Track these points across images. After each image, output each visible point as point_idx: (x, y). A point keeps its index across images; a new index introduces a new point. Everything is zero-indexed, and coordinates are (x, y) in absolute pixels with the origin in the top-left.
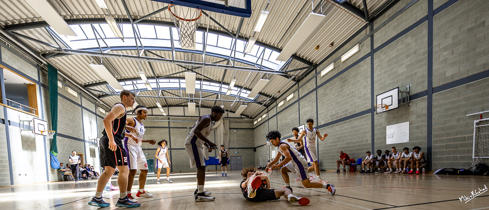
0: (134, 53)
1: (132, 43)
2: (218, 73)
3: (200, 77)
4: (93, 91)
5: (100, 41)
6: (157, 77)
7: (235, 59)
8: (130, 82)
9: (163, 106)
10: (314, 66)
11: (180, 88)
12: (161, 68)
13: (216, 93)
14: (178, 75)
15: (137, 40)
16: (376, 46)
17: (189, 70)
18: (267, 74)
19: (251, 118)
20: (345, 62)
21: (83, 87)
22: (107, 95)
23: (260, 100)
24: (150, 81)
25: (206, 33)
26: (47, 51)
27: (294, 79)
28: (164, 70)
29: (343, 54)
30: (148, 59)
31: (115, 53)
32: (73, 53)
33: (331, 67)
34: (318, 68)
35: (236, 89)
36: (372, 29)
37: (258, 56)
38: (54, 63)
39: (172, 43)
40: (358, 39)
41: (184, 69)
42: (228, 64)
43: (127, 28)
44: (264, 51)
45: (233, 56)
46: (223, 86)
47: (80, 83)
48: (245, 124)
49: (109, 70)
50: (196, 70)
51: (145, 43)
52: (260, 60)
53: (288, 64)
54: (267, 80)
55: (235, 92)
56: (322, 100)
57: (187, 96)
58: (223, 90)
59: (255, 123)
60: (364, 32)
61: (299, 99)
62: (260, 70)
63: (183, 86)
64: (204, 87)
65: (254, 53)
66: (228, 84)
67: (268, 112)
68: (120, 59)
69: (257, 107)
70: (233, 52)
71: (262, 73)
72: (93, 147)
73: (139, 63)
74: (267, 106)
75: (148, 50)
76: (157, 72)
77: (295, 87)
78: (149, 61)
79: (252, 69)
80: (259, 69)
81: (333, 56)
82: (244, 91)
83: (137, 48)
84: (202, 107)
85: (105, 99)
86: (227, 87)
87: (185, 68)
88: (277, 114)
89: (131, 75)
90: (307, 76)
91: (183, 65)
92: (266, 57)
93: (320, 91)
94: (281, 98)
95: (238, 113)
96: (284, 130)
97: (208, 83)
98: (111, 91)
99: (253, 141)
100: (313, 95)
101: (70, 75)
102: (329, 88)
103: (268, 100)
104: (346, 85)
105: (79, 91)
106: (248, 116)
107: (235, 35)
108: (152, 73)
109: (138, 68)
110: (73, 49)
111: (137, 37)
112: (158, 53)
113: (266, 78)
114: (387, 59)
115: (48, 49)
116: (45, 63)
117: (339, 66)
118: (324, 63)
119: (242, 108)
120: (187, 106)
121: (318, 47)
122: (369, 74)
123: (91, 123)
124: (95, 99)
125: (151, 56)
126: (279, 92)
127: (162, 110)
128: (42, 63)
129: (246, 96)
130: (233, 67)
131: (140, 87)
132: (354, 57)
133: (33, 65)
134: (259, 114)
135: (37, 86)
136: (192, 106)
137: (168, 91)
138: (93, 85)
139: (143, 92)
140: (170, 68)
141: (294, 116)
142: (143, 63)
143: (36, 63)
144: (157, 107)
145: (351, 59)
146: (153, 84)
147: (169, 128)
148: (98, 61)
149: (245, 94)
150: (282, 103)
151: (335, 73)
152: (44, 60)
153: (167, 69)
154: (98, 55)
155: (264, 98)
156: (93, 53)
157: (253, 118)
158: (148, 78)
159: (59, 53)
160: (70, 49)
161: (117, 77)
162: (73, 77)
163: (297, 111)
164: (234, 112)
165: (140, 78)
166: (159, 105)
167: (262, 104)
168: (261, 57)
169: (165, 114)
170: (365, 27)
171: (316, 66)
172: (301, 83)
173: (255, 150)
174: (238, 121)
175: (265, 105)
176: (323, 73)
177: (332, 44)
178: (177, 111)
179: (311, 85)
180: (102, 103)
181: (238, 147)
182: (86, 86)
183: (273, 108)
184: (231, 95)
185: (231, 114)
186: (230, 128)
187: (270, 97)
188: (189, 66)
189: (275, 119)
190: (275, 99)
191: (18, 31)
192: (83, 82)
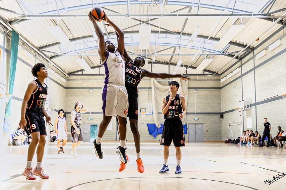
2: (177, 23)
3: (156, 29)
4: (46, 53)
5: (59, 3)
6: (109, 33)
7: (199, 5)
8: (81, 41)
11: (132, 44)
13: (174, 47)
17: (144, 22)
18: (242, 18)
19: (217, 74)
21: (38, 50)
22: (58, 56)
23: (230, 51)
26: (14, 18)
27: (280, 22)
31: (71, 13)
32: (33, 18)
35: (199, 39)
41: (138, 22)
42: (190, 12)
45: (197, 2)
46: (182, 37)
47: (36, 45)
48: (208, 82)
49: (62, 30)
50: (152, 22)
54: (241, 26)
55: (197, 43)
57: (139, 52)
58: (183, 42)
59: (222, 81)
62: (231, 15)
63: (136, 40)
64: (160, 40)
66: (190, 35)
67: (241, 66)
69: (225, 61)
71: (234, 18)
74: (240, 58)
77: (281, 32)
79: (222, 15)
82: (210, 41)
83: (92, 6)
84: (156, 63)
85: (56, 60)
86: (188, 37)
87: (140, 21)
88: (255, 68)
94: (261, 47)
95: (199, 70)
97: (165, 35)
98: (62, 51)
99: (220, 104)
103: (241, 51)
105: (34, 53)
106: (213, 73)
110: (34, 14)
112: (113, 9)
113: (239, 24)
115: (15, 16)
116: (10, 29)
119: (205, 63)
124: (47, 60)
126: (258, 39)
128: (8, 29)
130: (197, 15)
131: (90, 45)
133: (1, 32)
135: (2, 51)
138: (47, 46)
139: (92, 50)
140: (123, 22)
143: (3, 30)
148: (55, 23)
150: (262, 54)
152: (9, 26)
153: (120, 24)
154: (55, 18)
155: (234, 49)
156: (52, 16)
157: (220, 75)
159: (23, 19)
160: (32, 14)
164: (195, 68)
165: (92, 36)
167: (233, 56)
173: (222, 116)
175: (237, 58)
180: (52, 64)
181: (199, 112)
182: (41, 48)
183: (248, 61)
184: (193, 48)
185: (190, 71)
186: (189, 88)
187: (245, 46)
188: (145, 19)
189: (251, 75)
190: (251, 49)
192: (38, 44)
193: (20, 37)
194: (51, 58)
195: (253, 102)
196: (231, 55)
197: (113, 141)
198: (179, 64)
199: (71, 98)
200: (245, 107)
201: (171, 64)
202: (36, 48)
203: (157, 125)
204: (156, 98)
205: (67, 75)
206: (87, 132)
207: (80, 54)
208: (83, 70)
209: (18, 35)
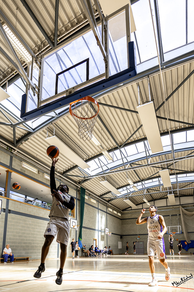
1: (121, 162)
3: (173, 172)
4: (105, 198)
6: (142, 180)
8: (125, 188)
11: (160, 185)
13: (193, 182)
14: (155, 176)
22: (113, 199)
24: (136, 185)
26: (80, 180)
28: (146, 174)
32: (92, 177)
38: (84, 186)
47: (97, 194)
49: (111, 184)
51: (130, 159)
64: (180, 179)
73: (128, 173)
75: (132, 163)
76: (142, 177)
78: (134, 169)
84: (182, 196)
85: (112, 202)
97: (185, 175)
98: (115, 196)
105: (97, 200)
108: (138, 179)
112: (138, 163)
116: (80, 187)
124: (106, 203)
125: (135, 166)
127: (149, 204)
128: (78, 187)
131: (131, 190)
133: (75, 189)
135: (76, 200)
136: (172, 197)
137: (152, 189)
138: (105, 194)
139: (134, 193)
142: (130, 172)
146: (139, 186)
148: (105, 179)
152: (79, 185)
153: (148, 172)
154: (104, 176)
156: (101, 174)
159: (85, 179)
160: (90, 176)
161: (116, 186)
162: (94, 192)
166: (146, 201)
180: (110, 205)
182: (101, 196)
191: (68, 174)
192: (99, 194)
193: (86, 190)
202: (98, 196)
205: (122, 211)
206: (141, 248)
207: (126, 197)
208: (131, 207)
209: (85, 190)
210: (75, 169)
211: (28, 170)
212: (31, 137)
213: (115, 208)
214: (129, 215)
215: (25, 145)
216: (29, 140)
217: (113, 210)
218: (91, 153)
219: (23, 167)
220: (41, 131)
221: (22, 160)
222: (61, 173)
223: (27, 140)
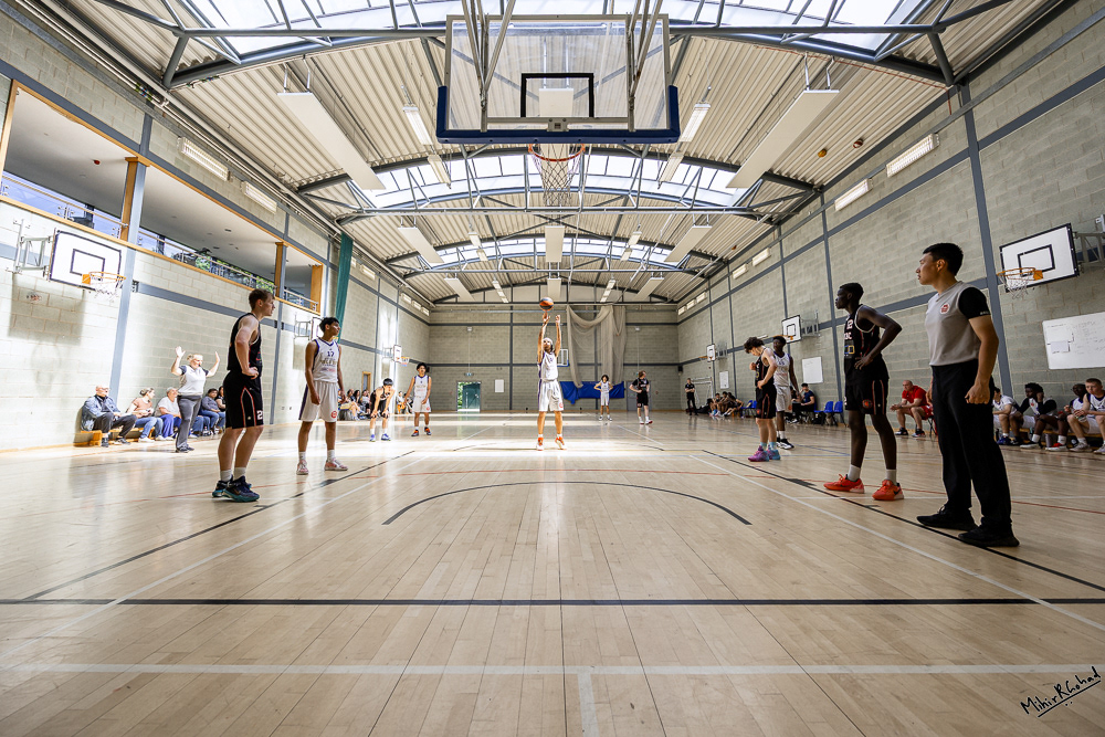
0: (465, 204)
1: (463, 187)
2: (605, 222)
3: (572, 231)
4: (397, 269)
5: (417, 191)
6: (498, 238)
7: (639, 194)
8: (454, 250)
9: (503, 287)
10: (816, 189)
11: (534, 253)
12: (505, 223)
13: (601, 258)
14: (533, 231)
15: (471, 181)
16: (980, 136)
17: (553, 220)
18: (707, 214)
19: (672, 301)
20: (899, 177)
21: (384, 264)
22: (416, 273)
23: (692, 266)
24: (485, 245)
25: (586, 157)
26: (344, 215)
27: (769, 220)
28: (509, 224)
29: (891, 160)
30: (485, 211)
31: (436, 206)
32: (377, 214)
33: (861, 189)
34: (826, 194)
35: (641, 247)
36: (966, 99)
37: (687, 182)
38: (351, 231)
39: (526, 181)
40: (929, 124)
41: (543, 221)
42: (625, 204)
43: (457, 167)
44: (700, 172)
45: (635, 188)
46: (615, 243)
47: (381, 256)
48: (658, 314)
49: (423, 233)
50: (566, 221)
51: (483, 185)
52: (692, 190)
53: (753, 191)
54: (708, 227)
55: (639, 252)
56: (842, 262)
57: (546, 267)
58: (616, 251)
59: (681, 311)
60: (944, 106)
61: (783, 261)
62: (691, 210)
63: (541, 248)
64: (579, 249)
65: (678, 178)
66: (626, 240)
67: (709, 289)
68: (442, 215)
69: (684, 281)
70: (637, 181)
71: (695, 215)
72: (386, 361)
73: (471, 219)
74: (707, 277)
75: (487, 195)
76: (498, 230)
77: (771, 236)
79: (675, 210)
80: (689, 207)
81: (865, 165)
82: (658, 250)
83: (469, 195)
84: (573, 284)
85: (415, 280)
86: (623, 244)
87: (545, 218)
88: (731, 292)
89: (456, 238)
90: (801, 212)
91: (543, 214)
92: (704, 183)
93: (835, 241)
94: (739, 259)
95: (643, 295)
96: (749, 326)
97: (587, 241)
98: (423, 266)
99: (676, 349)
100: (818, 252)
101: (368, 246)
102: (858, 235)
103: (709, 265)
104: (906, 226)
105: (378, 270)
106: (664, 299)
107: (641, 152)
108: (489, 232)
109: (468, 226)
110: (378, 208)
111: (471, 176)
112: (502, 199)
113: (705, 223)
114: (1021, 159)
115: (346, 211)
116: (339, 232)
117: (883, 184)
118: (842, 182)
119: (652, 284)
120: (546, 283)
121: (825, 151)
122: (972, 196)
123: (389, 320)
124: (399, 282)
125: (490, 205)
126: (735, 247)
127: (501, 294)
128: (335, 232)
129: (661, 259)
130: (636, 209)
131: (468, 255)
132: (921, 164)
133: (324, 236)
134: (690, 293)
135: (325, 267)
136: (554, 284)
137: (513, 259)
138: (399, 258)
139: (472, 264)
140: (520, 220)
141: (772, 296)
142: (477, 217)
143: (327, 233)
144: (493, 288)
145: (913, 168)
146: (490, 249)
147: (511, 324)
148: (411, 222)
149: (660, 256)
150: (742, 270)
151: (873, 200)
152: (336, 227)
153: (514, 222)
154: (410, 214)
155: (697, 262)
156: (405, 211)
157: (677, 302)
158: (483, 240)
159: (359, 216)
160: (373, 208)
161: (434, 242)
162: (373, 250)
163: (778, 286)
164: (637, 292)
165: (469, 242)
166: (497, 286)
167: (694, 273)
168: (695, 184)
169: (505, 301)
170: (948, 96)
171: (822, 189)
172: (785, 227)
173: (681, 369)
174: (644, 308)
175: (702, 276)
176: (841, 203)
177: (860, 142)
178: (527, 294)
179: (813, 230)
180: (408, 287)
181: (643, 362)
182: (389, 261)
183: (720, 281)
184: (631, 260)
185: (629, 297)
186: (627, 324)
187: (714, 258)
188: (555, 215)
189: (725, 303)
190: (725, 263)
191: (313, 193)
192: (384, 255)
193: (355, 244)
194: (406, 276)
195: (730, 347)
196: (693, 272)
197: (504, 411)
198: (611, 285)
199: (437, 341)
200: (716, 354)
201: (599, 285)
202: (381, 261)
203: (576, 384)
204: (573, 341)
205: (432, 304)
207: (452, 271)
208: (456, 296)
209: (351, 241)
210: (337, 186)
211: (198, 165)
212: (228, 76)
213: (420, 296)
214: (450, 315)
215: (199, 92)
216: (215, 81)
217: (413, 299)
218: (390, 155)
219: (183, 156)
220: (263, 67)
221: (181, 133)
222: (290, 187)
223: (210, 79)
